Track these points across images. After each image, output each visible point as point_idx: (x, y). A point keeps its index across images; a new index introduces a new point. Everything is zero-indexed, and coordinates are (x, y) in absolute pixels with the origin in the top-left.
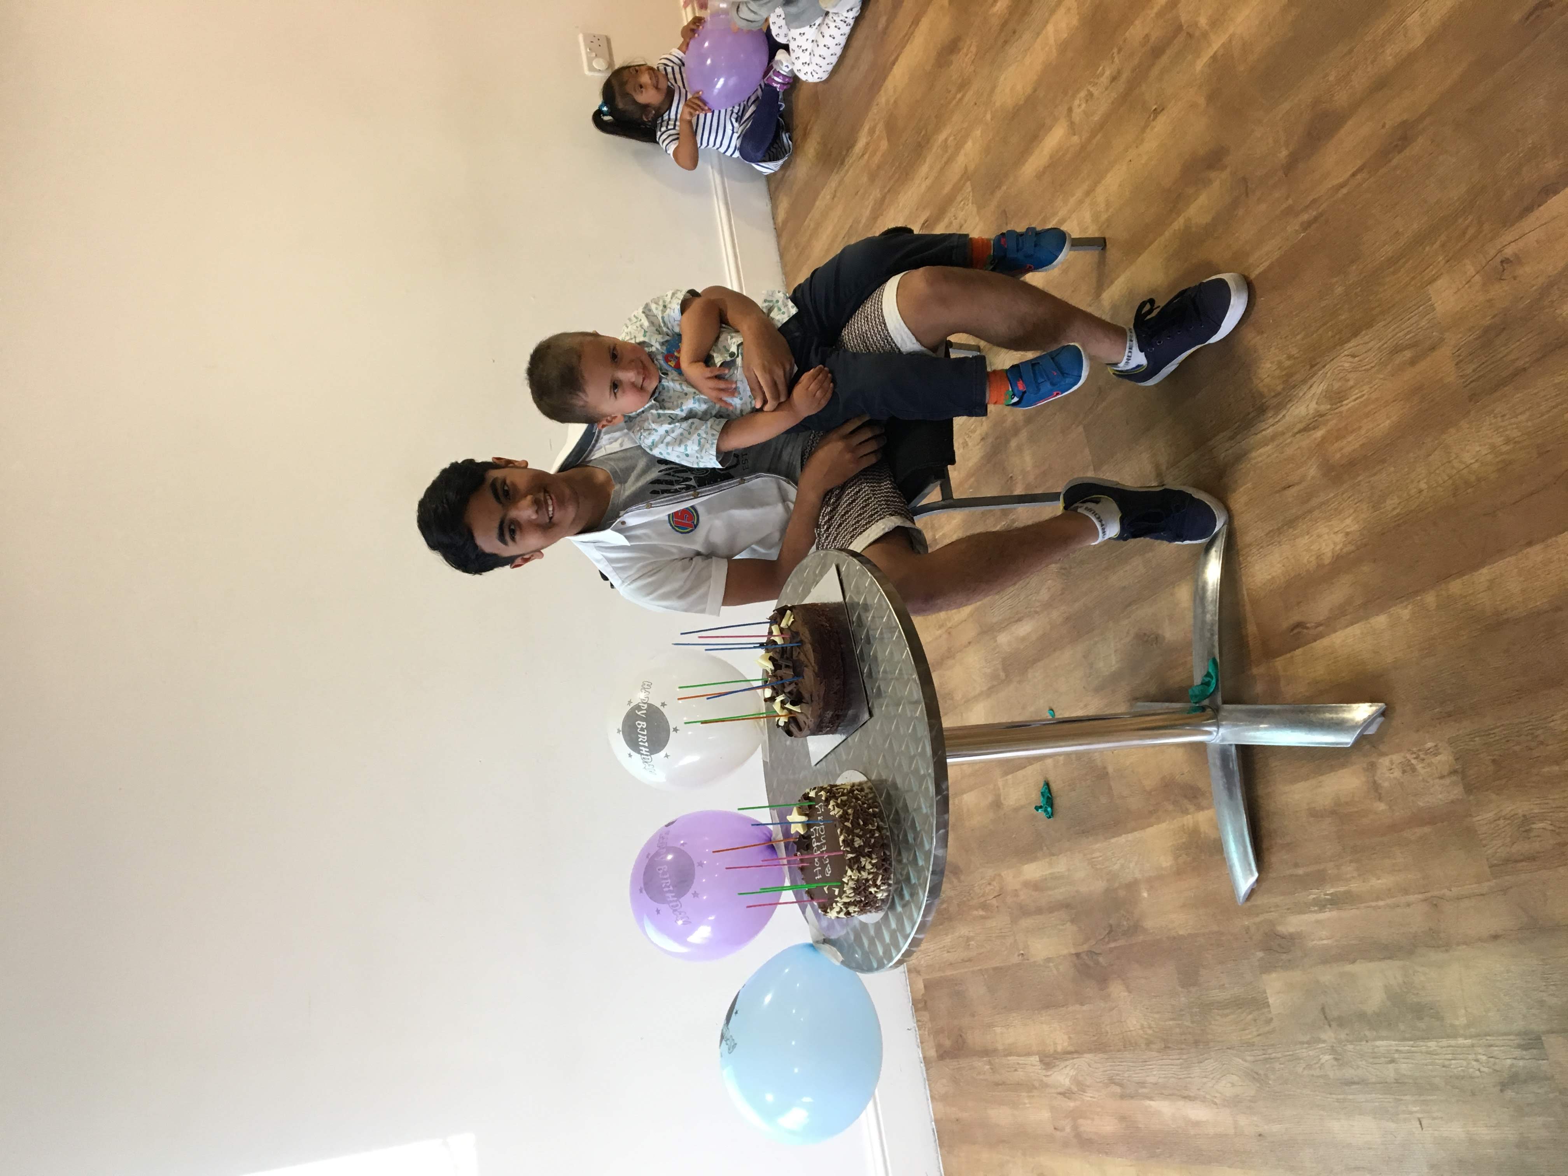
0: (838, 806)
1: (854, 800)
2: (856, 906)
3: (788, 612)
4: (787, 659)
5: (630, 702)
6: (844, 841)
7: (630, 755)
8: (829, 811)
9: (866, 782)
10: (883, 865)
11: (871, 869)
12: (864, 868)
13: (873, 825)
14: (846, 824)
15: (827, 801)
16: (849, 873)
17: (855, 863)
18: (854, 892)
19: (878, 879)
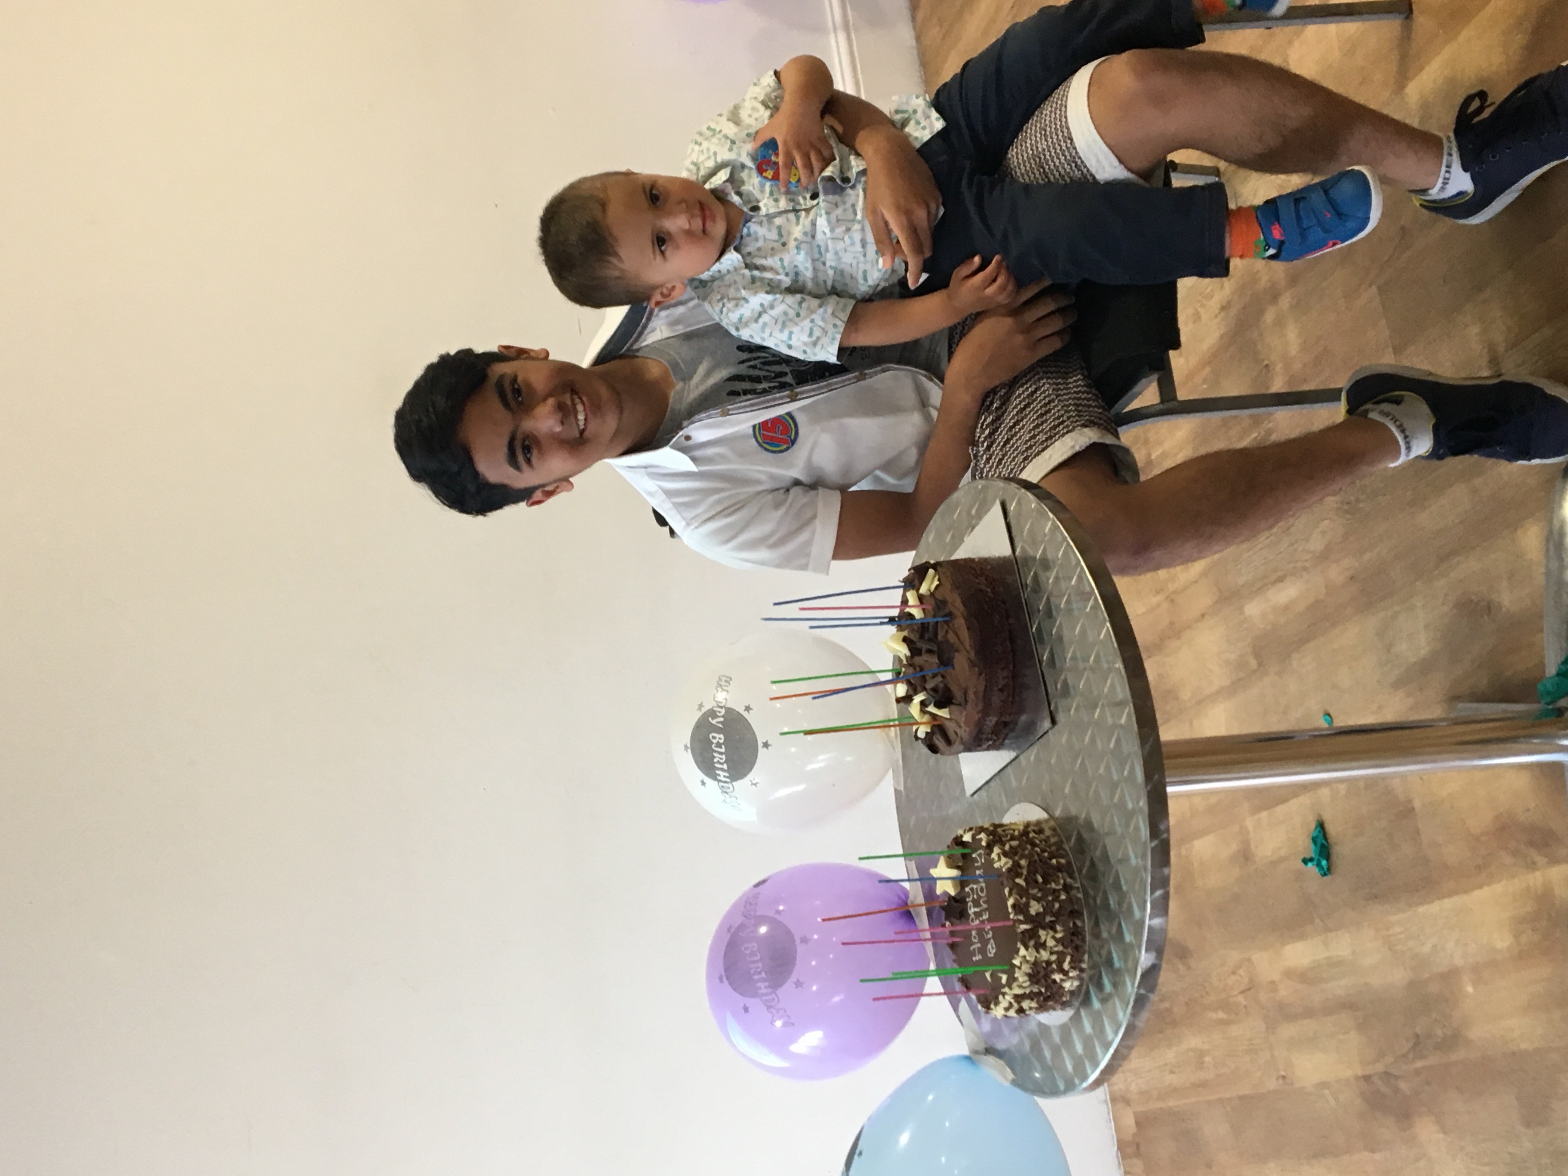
0: (1005, 854)
1: (1029, 847)
2: (1032, 1000)
3: (931, 571)
4: (930, 640)
5: (701, 706)
6: (1014, 906)
7: (703, 783)
8: (992, 862)
9: (1047, 821)
10: (1072, 941)
11: (1056, 946)
12: (1043, 945)
13: (1057, 883)
14: (1018, 880)
15: (990, 847)
16: (1023, 951)
17: (1030, 938)
18: (1030, 980)
19: (1064, 961)
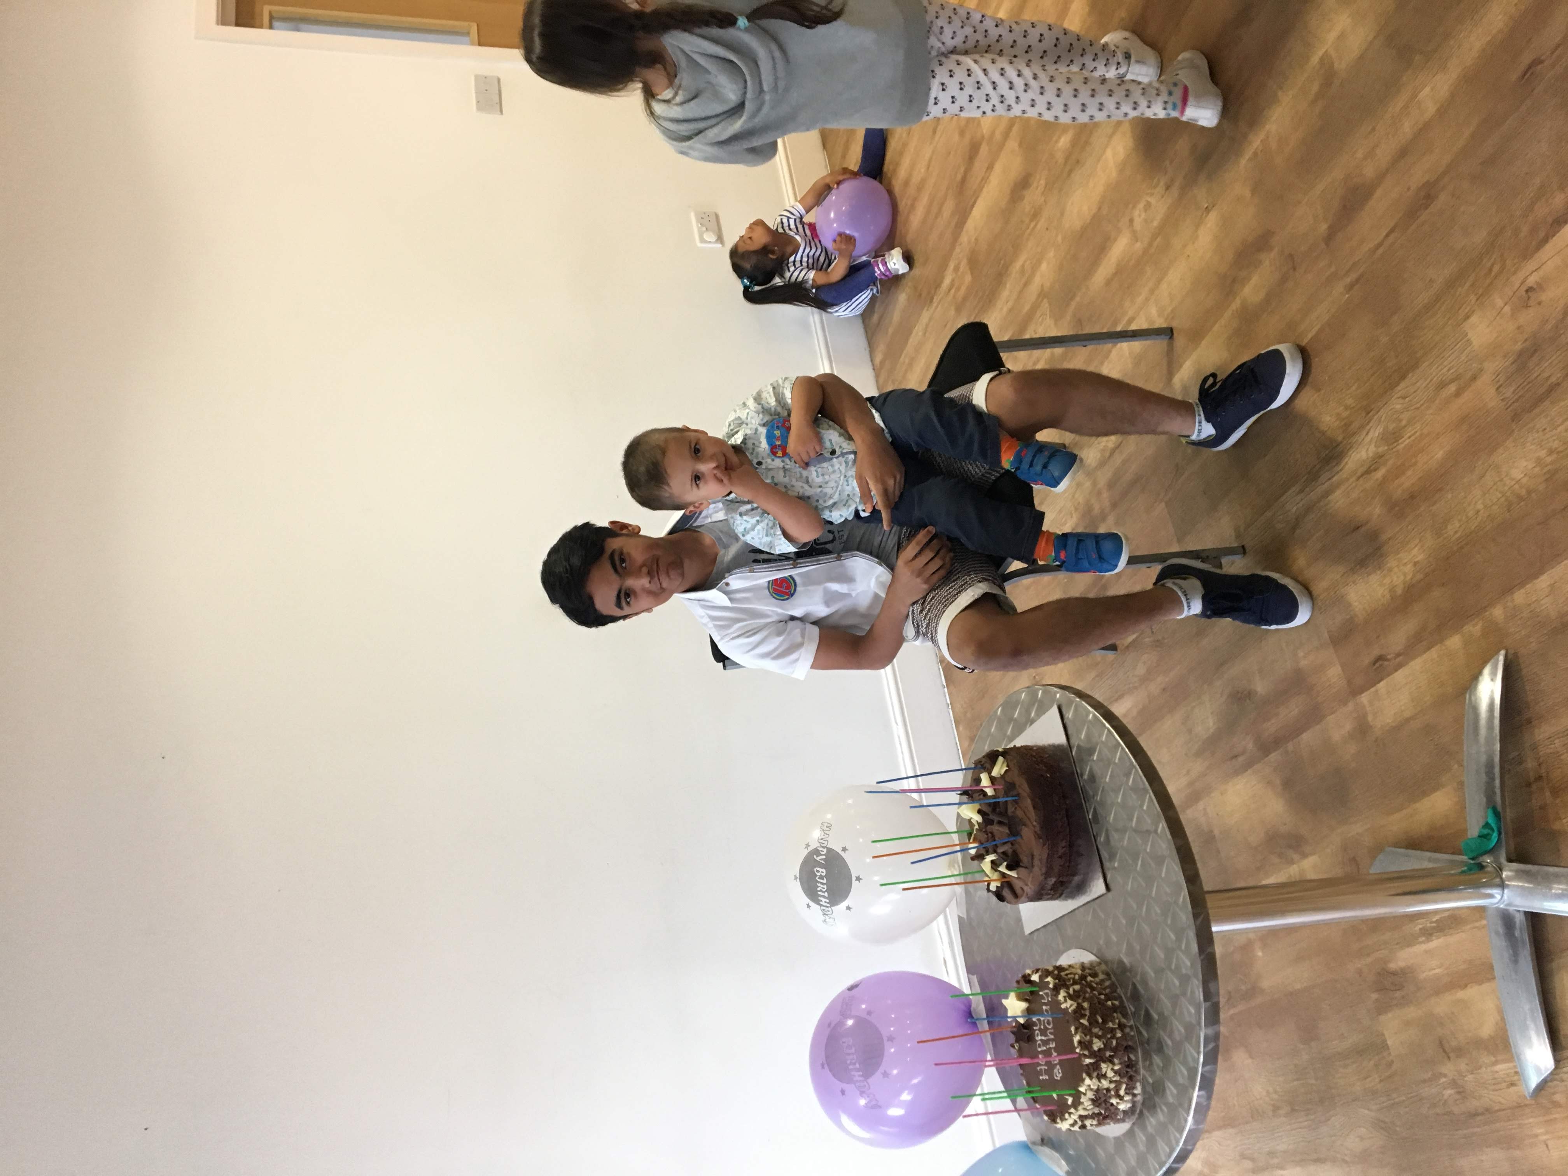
0: (1071, 997)
1: (1088, 990)
2: (1094, 1119)
3: (1001, 759)
4: (1000, 813)
5: (808, 846)
6: (1080, 1042)
7: (808, 906)
8: (1059, 1003)
9: (1099, 964)
10: (1127, 1072)
11: (1114, 1076)
12: (1104, 1076)
13: (1113, 1023)
14: (1082, 1021)
15: (1056, 989)
16: (1087, 1081)
17: (1094, 1070)
18: (1093, 1104)
19: (1120, 1089)
